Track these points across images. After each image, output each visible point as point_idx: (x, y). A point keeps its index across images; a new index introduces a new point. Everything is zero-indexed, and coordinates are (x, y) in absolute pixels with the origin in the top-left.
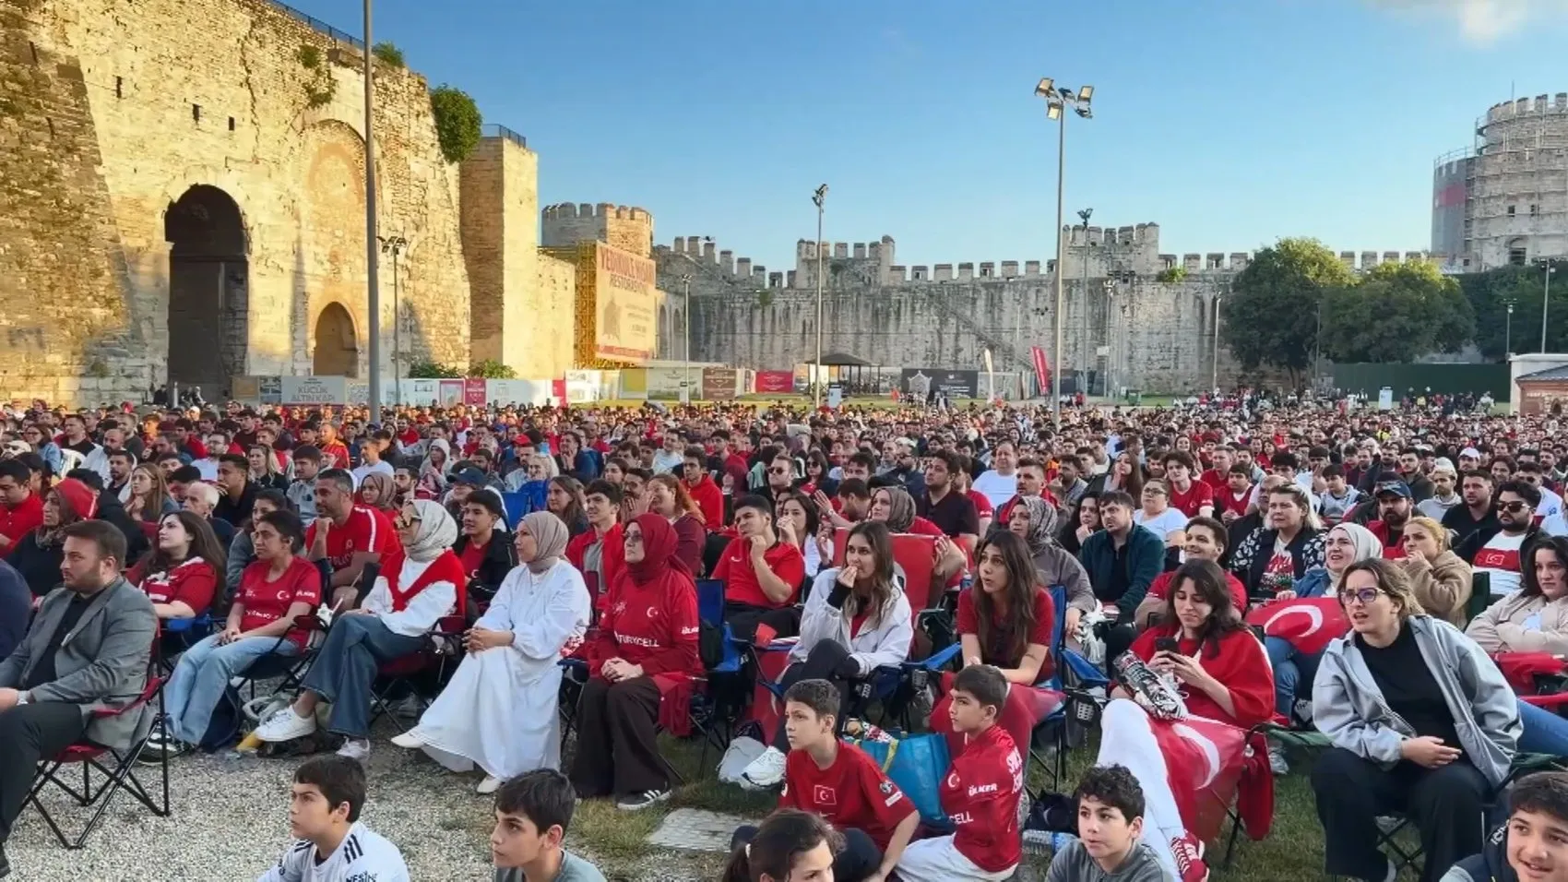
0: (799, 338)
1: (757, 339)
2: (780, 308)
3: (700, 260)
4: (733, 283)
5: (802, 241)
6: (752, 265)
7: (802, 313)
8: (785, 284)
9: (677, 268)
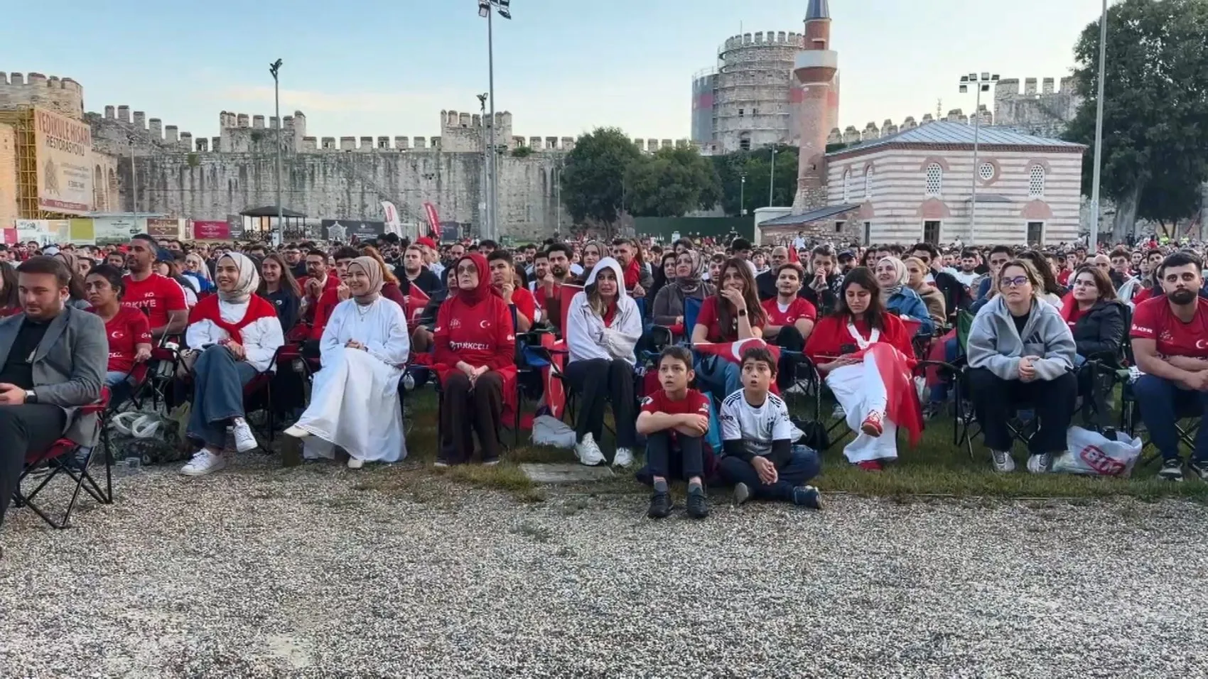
0: (226, 194)
1: (188, 195)
2: (207, 169)
3: (130, 126)
4: (162, 147)
5: (223, 113)
6: (179, 131)
7: (228, 173)
8: (210, 149)
9: (111, 133)
